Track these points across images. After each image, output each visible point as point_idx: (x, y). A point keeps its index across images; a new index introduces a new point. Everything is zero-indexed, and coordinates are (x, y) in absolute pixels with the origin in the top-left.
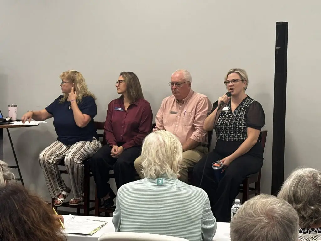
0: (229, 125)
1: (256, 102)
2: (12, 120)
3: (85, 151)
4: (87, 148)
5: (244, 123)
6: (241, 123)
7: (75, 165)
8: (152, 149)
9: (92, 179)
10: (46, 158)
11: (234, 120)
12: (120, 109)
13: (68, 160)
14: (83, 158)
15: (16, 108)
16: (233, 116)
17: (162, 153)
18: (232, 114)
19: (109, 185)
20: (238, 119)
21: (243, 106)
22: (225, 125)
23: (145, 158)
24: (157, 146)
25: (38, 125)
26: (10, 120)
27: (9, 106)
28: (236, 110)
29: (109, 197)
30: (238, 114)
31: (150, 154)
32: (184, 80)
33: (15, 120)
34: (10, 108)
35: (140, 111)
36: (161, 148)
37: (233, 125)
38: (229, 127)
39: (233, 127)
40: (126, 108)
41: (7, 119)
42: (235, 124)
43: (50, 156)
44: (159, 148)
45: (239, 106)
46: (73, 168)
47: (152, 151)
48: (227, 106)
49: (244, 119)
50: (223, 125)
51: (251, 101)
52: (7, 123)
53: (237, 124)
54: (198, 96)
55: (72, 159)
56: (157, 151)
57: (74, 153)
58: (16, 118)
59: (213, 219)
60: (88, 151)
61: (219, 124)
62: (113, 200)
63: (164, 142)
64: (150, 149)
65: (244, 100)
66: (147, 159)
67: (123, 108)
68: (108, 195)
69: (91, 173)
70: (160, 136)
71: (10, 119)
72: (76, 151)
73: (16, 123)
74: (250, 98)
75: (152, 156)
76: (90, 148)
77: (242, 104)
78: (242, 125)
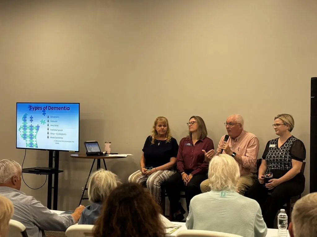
0: (276, 158)
1: (299, 140)
2: (107, 153)
3: (163, 176)
4: (164, 174)
5: (289, 157)
6: (287, 156)
7: (155, 186)
8: (218, 168)
9: (167, 198)
10: (133, 180)
11: (280, 154)
12: (189, 144)
13: (150, 182)
14: (160, 181)
15: (110, 144)
16: (280, 151)
17: (226, 170)
18: (279, 149)
19: (180, 204)
20: (283, 153)
21: (288, 143)
22: (273, 158)
23: (213, 174)
24: (223, 166)
25: (127, 157)
26: (106, 154)
27: (105, 143)
28: (282, 146)
29: (180, 213)
30: (284, 149)
31: (217, 171)
32: (236, 122)
33: (110, 153)
34: (106, 144)
35: (205, 145)
36: (225, 167)
37: (280, 157)
38: (276, 159)
39: (280, 159)
40: (194, 143)
41: (103, 153)
42: (281, 157)
43: (135, 179)
44: (224, 167)
45: (285, 143)
46: (153, 188)
47: (219, 169)
48: (275, 144)
49: (289, 153)
50: (271, 158)
51: (294, 140)
52: (104, 155)
53: (283, 157)
54: (250, 135)
55: (153, 181)
56: (223, 170)
57: (155, 177)
58: (110, 152)
59: (264, 225)
60: (165, 176)
61: (269, 157)
62: (183, 216)
63: (228, 162)
64: (217, 167)
65: (289, 139)
66: (214, 175)
67: (192, 143)
68: (179, 211)
69: (166, 194)
70: (224, 158)
71: (105, 152)
72: (156, 176)
73: (110, 155)
74: (294, 137)
75: (219, 173)
76: (166, 174)
77: (287, 142)
78: (287, 158)
